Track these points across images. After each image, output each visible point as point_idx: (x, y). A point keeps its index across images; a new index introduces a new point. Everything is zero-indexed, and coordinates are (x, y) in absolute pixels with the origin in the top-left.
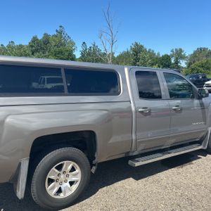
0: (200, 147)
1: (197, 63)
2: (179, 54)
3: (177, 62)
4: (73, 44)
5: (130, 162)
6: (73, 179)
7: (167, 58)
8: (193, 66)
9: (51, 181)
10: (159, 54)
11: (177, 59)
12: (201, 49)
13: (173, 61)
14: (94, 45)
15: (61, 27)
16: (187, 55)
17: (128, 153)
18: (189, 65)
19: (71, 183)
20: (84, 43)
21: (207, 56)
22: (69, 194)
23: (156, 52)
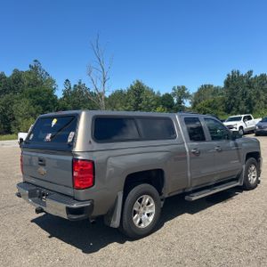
0: (238, 184)
1: (203, 102)
2: (182, 92)
3: (180, 102)
4: (53, 82)
5: (187, 198)
6: (150, 211)
7: (168, 97)
8: (199, 106)
9: (135, 213)
10: (159, 93)
11: (180, 98)
12: (205, 86)
13: (175, 101)
14: (80, 83)
15: (36, 61)
16: (191, 93)
17: (184, 189)
18: (194, 104)
19: (148, 215)
20: (67, 80)
21: (213, 94)
22: (148, 224)
23: (156, 91)
